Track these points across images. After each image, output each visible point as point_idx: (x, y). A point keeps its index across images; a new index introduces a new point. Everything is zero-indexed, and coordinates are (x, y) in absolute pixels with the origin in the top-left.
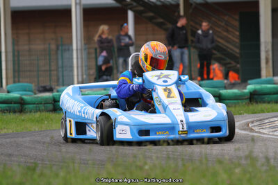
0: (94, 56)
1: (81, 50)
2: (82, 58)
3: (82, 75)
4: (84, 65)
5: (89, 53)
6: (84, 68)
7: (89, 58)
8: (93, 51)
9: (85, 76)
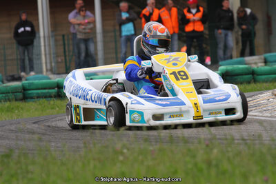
0: (61, 42)
1: (49, 37)
2: (49, 45)
3: (51, 63)
4: (52, 52)
5: (56, 41)
6: (52, 56)
7: (56, 45)
8: (61, 37)
9: (53, 64)
